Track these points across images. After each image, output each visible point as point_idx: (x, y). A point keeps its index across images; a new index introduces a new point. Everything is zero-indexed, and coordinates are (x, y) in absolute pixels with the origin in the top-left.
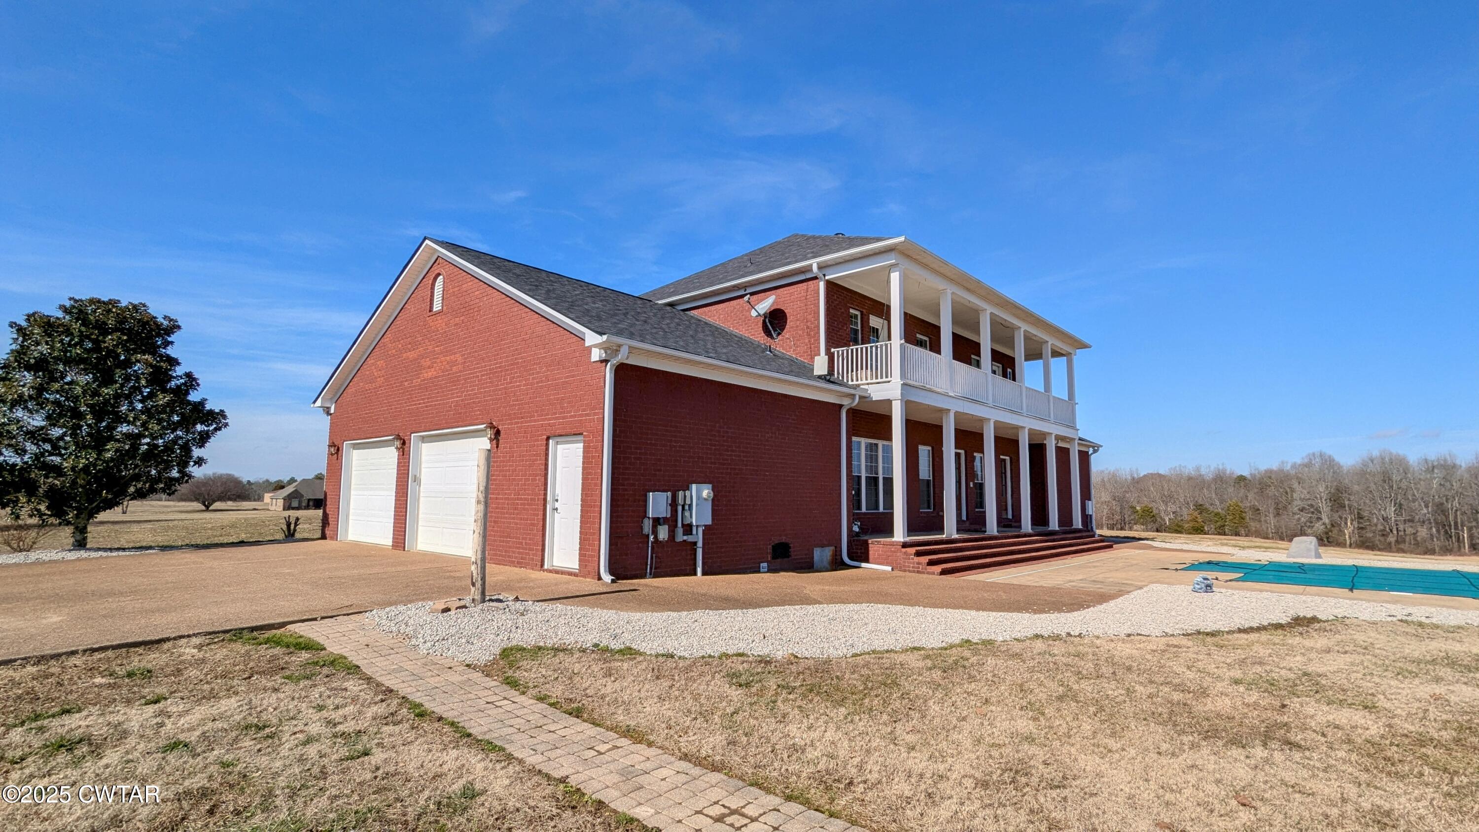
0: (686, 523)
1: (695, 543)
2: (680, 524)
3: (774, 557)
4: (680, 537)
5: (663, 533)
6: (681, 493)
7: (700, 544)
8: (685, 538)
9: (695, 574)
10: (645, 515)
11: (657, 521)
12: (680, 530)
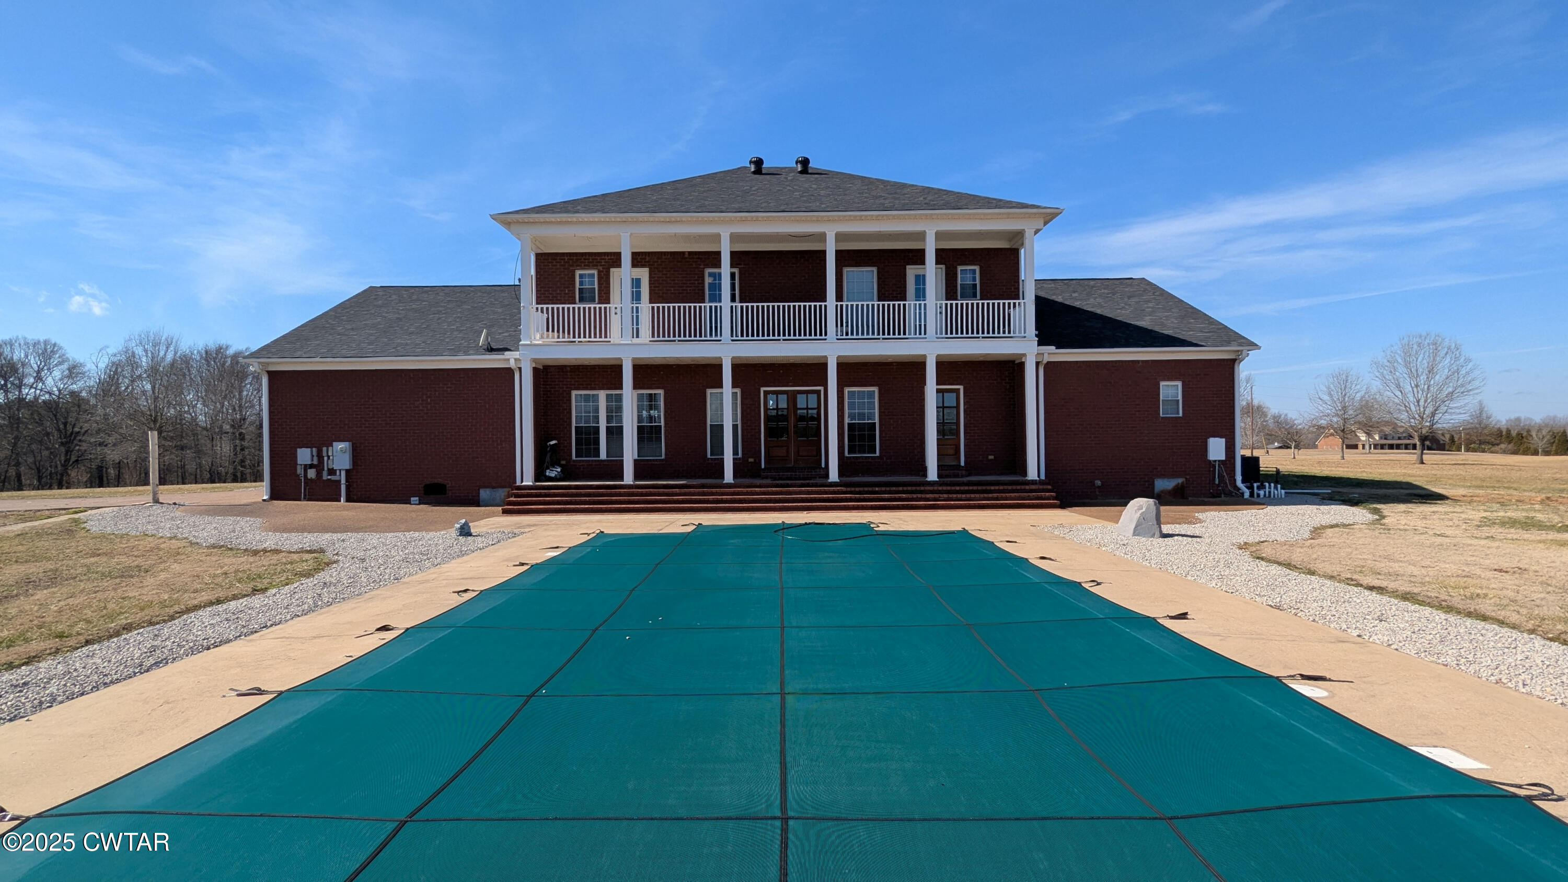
0: (330, 467)
1: (340, 481)
2: (326, 469)
3: (425, 494)
4: (325, 476)
5: (312, 474)
6: (324, 449)
7: (343, 481)
8: (329, 477)
9: (340, 501)
10: (296, 464)
11: (306, 467)
12: (325, 473)
